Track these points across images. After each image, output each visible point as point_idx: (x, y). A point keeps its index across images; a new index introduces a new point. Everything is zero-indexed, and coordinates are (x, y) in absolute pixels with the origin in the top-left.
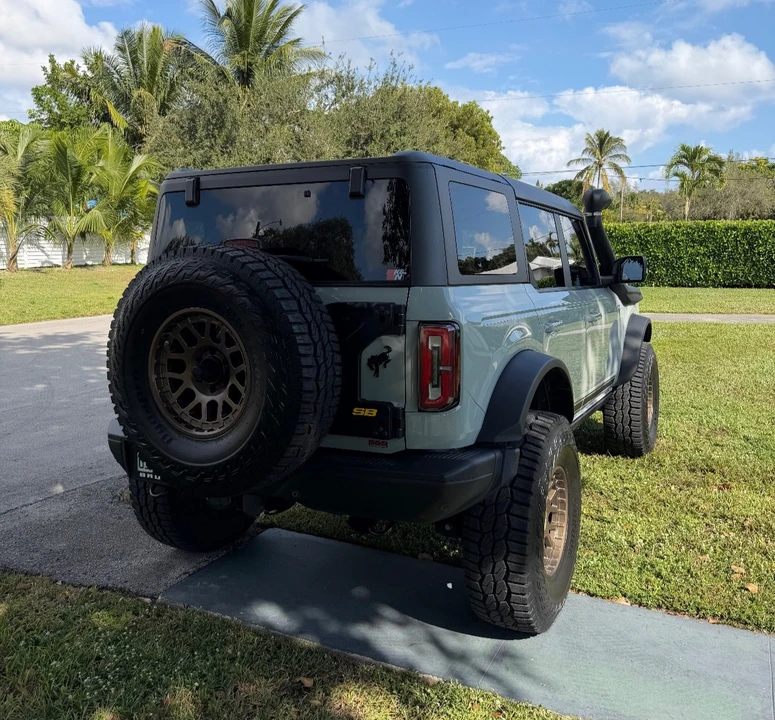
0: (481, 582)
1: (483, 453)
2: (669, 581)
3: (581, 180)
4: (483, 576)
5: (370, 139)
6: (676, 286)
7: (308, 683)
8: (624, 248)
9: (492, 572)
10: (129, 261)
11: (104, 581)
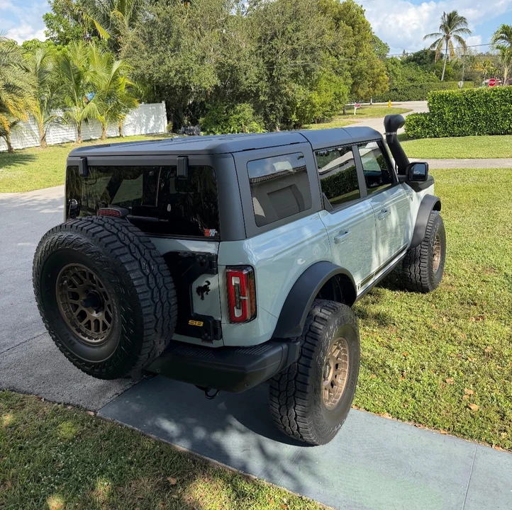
0: (281, 419)
1: (274, 347)
2: (420, 401)
3: (435, 49)
4: (282, 417)
5: (274, 36)
6: (493, 134)
7: (173, 481)
8: (456, 108)
9: (287, 415)
10: (119, 135)
11: (68, 399)
